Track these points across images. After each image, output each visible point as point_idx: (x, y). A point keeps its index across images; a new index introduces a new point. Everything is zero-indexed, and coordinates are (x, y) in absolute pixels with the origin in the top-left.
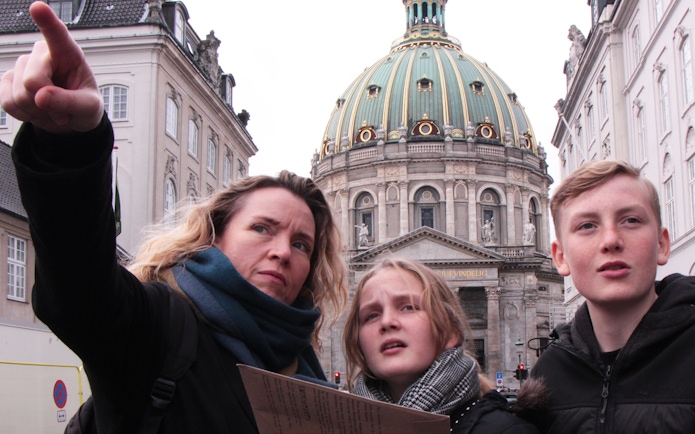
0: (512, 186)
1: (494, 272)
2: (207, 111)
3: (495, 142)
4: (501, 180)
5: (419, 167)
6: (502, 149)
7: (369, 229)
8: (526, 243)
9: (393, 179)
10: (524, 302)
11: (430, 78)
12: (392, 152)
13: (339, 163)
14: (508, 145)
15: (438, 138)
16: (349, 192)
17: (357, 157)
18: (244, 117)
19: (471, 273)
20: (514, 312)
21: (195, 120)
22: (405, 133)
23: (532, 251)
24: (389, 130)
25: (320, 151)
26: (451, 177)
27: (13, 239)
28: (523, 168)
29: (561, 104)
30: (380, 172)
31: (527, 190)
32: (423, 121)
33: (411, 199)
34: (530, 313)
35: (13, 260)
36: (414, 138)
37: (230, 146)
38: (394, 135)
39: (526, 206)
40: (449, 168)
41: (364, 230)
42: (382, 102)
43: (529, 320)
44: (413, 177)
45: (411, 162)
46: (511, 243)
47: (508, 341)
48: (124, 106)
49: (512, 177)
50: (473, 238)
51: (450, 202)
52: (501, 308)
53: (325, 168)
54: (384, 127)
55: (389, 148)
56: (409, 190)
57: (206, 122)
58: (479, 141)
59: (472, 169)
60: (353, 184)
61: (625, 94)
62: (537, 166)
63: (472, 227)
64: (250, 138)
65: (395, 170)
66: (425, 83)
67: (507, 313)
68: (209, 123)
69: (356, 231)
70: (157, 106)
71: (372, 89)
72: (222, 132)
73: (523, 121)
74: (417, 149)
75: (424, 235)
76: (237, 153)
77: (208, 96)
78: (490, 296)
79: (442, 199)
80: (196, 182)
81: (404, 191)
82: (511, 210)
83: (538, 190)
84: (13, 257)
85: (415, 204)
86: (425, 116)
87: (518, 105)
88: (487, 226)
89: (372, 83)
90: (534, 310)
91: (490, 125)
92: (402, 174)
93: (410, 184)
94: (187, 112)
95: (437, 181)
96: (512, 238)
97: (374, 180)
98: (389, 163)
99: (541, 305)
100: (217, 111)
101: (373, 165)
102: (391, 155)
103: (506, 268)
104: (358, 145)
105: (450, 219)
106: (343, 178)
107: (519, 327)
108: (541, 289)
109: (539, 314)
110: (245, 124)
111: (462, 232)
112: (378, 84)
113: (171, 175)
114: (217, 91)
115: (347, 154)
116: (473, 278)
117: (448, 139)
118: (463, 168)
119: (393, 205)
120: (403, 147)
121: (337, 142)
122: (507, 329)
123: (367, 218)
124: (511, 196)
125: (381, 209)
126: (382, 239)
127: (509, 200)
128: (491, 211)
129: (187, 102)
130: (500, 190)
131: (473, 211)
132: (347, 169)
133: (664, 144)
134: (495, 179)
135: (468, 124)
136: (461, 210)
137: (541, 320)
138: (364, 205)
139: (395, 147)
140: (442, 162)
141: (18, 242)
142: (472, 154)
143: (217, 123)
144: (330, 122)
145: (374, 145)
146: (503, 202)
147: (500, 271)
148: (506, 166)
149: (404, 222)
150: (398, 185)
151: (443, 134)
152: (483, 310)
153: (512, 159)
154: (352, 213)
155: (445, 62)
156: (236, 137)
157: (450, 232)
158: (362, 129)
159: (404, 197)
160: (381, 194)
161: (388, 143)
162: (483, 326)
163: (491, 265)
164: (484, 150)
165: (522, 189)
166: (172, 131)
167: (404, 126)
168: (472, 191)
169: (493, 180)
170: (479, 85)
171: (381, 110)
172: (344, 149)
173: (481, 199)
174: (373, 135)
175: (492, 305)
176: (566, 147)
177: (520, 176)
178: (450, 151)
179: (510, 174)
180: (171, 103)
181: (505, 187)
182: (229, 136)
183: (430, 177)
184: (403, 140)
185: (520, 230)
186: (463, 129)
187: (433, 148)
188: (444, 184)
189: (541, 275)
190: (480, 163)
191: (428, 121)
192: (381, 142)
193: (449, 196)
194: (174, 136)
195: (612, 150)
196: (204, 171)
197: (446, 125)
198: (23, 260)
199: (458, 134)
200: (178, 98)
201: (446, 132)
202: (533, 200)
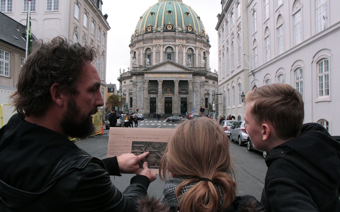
0: (198, 47)
1: (191, 75)
2: (91, 11)
3: (192, 33)
4: (194, 45)
5: (167, 40)
6: (195, 35)
7: (150, 60)
8: (202, 66)
9: (158, 44)
10: (201, 86)
11: (172, 10)
12: (158, 35)
13: (140, 38)
14: (197, 34)
15: (174, 30)
16: (143, 48)
17: (146, 36)
18: (106, 16)
19: (183, 76)
20: (197, 89)
21: (86, 14)
22: (162, 29)
23: (204, 69)
24: (157, 28)
25: (134, 34)
26: (177, 44)
27: (3, 52)
28: (201, 42)
29: (219, 16)
30: (154, 41)
31: (202, 49)
32: (168, 25)
33: (164, 51)
34: (202, 89)
35: (4, 60)
36: (166, 30)
37: (100, 25)
38: (159, 29)
39: (202, 54)
40: (177, 41)
41: (148, 60)
42: (155, 18)
43: (202, 92)
44: (165, 43)
45: (164, 38)
46: (197, 66)
47: (195, 99)
48: (58, 6)
49: (198, 44)
50: (184, 64)
51: (177, 52)
52: (193, 88)
53: (135, 40)
54: (156, 26)
55: (157, 34)
56: (163, 48)
57: (91, 15)
58: (187, 32)
59: (185, 41)
60: (145, 45)
61: (248, 7)
62: (206, 41)
63: (184, 61)
64: (108, 24)
65: (159, 41)
66: (170, 12)
67: (195, 89)
68: (92, 16)
69: (145, 61)
70: (70, 6)
71: (152, 14)
72: (97, 20)
73: (202, 26)
74: (166, 34)
75: (168, 62)
76: (103, 29)
77: (91, 5)
78: (190, 83)
79: (174, 51)
80: (86, 37)
81: (162, 48)
82: (197, 55)
83: (206, 49)
84: (3, 59)
85: (165, 52)
86: (169, 23)
87: (200, 21)
88: (189, 60)
89: (152, 11)
90: (204, 89)
91: (191, 27)
92: (161, 42)
93: (164, 45)
94: (83, 11)
95: (173, 45)
96: (197, 65)
97: (152, 44)
98: (157, 38)
99: (206, 87)
100: (95, 12)
101: (151, 39)
102: (158, 36)
103: (195, 74)
104: (147, 32)
105: (177, 58)
106: (142, 43)
107: (199, 94)
108: (206, 82)
109: (206, 90)
110: (106, 19)
111: (181, 62)
112: (154, 12)
113: (76, 33)
114: (95, 4)
115: (143, 35)
116: (184, 77)
117: (177, 31)
118: (182, 41)
119: (158, 53)
120: (162, 33)
121: (140, 31)
122: (195, 95)
123: (149, 56)
124: (197, 51)
125: (154, 54)
126: (154, 64)
127: (196, 52)
128: (191, 56)
129: (83, 7)
130: (194, 49)
131: (184, 55)
132: (143, 40)
133: (266, 23)
134: (192, 45)
135: (183, 26)
136: (181, 55)
137: (206, 92)
138: (148, 52)
139: (159, 33)
140: (175, 38)
141: (6, 53)
142: (185, 36)
143: (95, 16)
144: (138, 24)
145: (152, 32)
146: (195, 53)
147: (193, 75)
148: (196, 40)
149: (161, 58)
150: (160, 46)
151: (175, 29)
152: (187, 88)
153: (198, 38)
154: (144, 55)
155: (177, 6)
156: (103, 22)
157: (177, 62)
158: (148, 27)
159: (162, 50)
160: (154, 49)
161: (157, 31)
162: (187, 93)
163: (190, 73)
164: (189, 35)
165: (201, 49)
166: (77, 17)
167: (162, 26)
168: (184, 48)
169: (191, 45)
170: (188, 14)
171: (155, 20)
172: (142, 33)
173: (187, 51)
174: (152, 29)
175: (190, 87)
176: (221, 30)
177: (200, 44)
178: (177, 35)
179: (197, 43)
180: (76, 6)
181: (196, 48)
182: (100, 22)
183: (171, 44)
184: (162, 31)
185: (200, 62)
186: (182, 28)
187: (172, 34)
188: (175, 46)
189: (207, 77)
190: (187, 39)
191: (171, 25)
192: (155, 31)
193: (177, 50)
194: (78, 19)
195: (242, 28)
196: (90, 33)
197: (176, 26)
198: (8, 60)
199: (180, 29)
200: (79, 4)
201: (176, 29)
202: (204, 52)
